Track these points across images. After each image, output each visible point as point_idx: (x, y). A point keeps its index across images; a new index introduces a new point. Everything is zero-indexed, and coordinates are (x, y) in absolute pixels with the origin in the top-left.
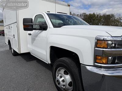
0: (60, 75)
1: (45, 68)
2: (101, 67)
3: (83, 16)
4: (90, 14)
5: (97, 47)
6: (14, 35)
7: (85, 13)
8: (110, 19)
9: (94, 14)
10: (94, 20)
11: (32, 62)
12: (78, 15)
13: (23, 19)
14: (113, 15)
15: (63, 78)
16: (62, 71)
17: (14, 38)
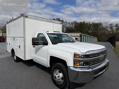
0: (56, 73)
1: (44, 71)
2: (77, 67)
3: (74, 24)
4: (80, 23)
5: (75, 58)
6: (20, 46)
7: (76, 22)
8: (98, 27)
9: (84, 22)
10: (84, 28)
11: (32, 66)
12: (70, 23)
13: (32, 38)
14: (101, 24)
15: (58, 75)
16: (58, 71)
17: (20, 48)
